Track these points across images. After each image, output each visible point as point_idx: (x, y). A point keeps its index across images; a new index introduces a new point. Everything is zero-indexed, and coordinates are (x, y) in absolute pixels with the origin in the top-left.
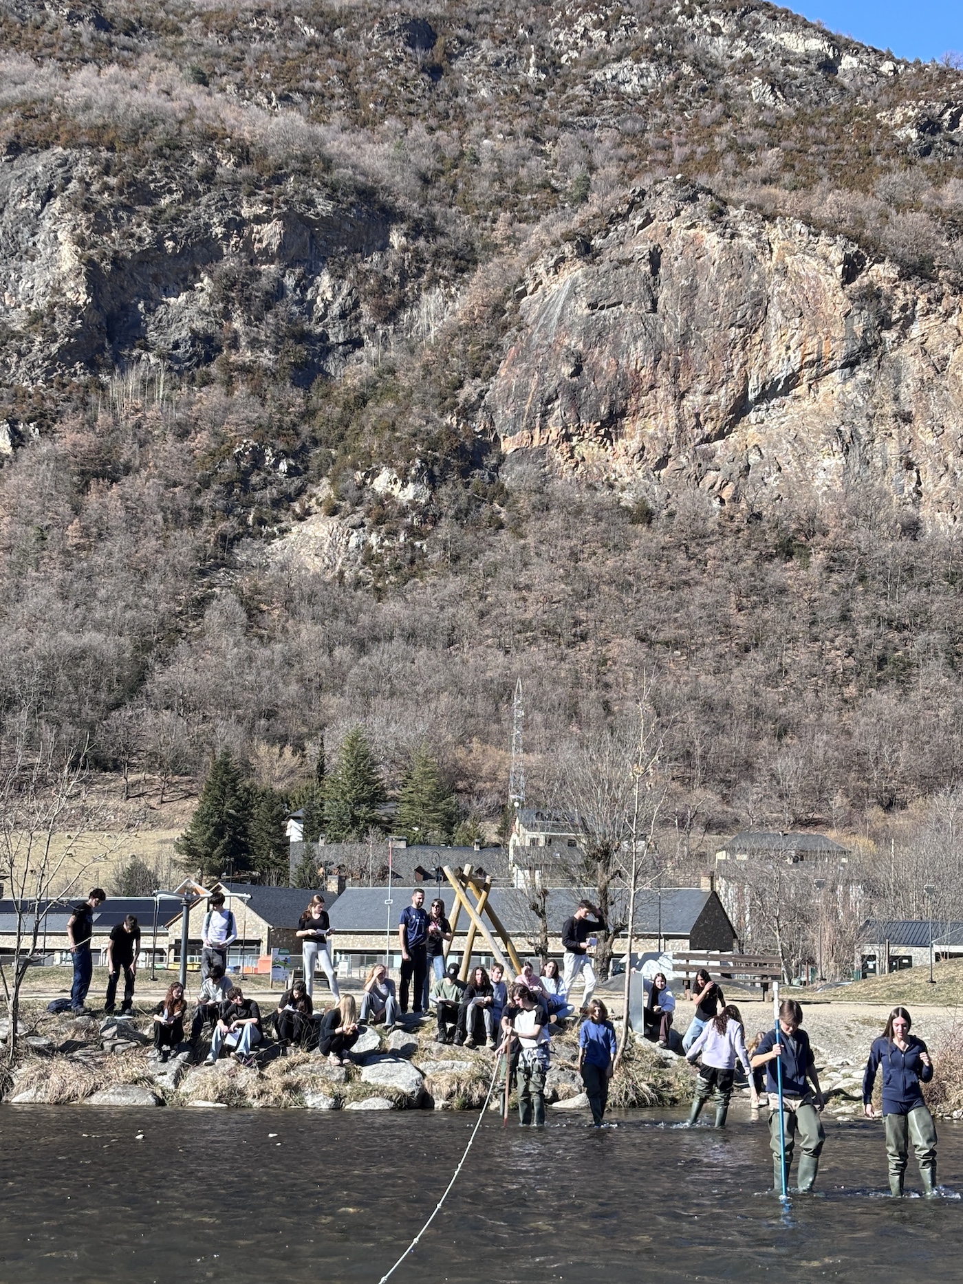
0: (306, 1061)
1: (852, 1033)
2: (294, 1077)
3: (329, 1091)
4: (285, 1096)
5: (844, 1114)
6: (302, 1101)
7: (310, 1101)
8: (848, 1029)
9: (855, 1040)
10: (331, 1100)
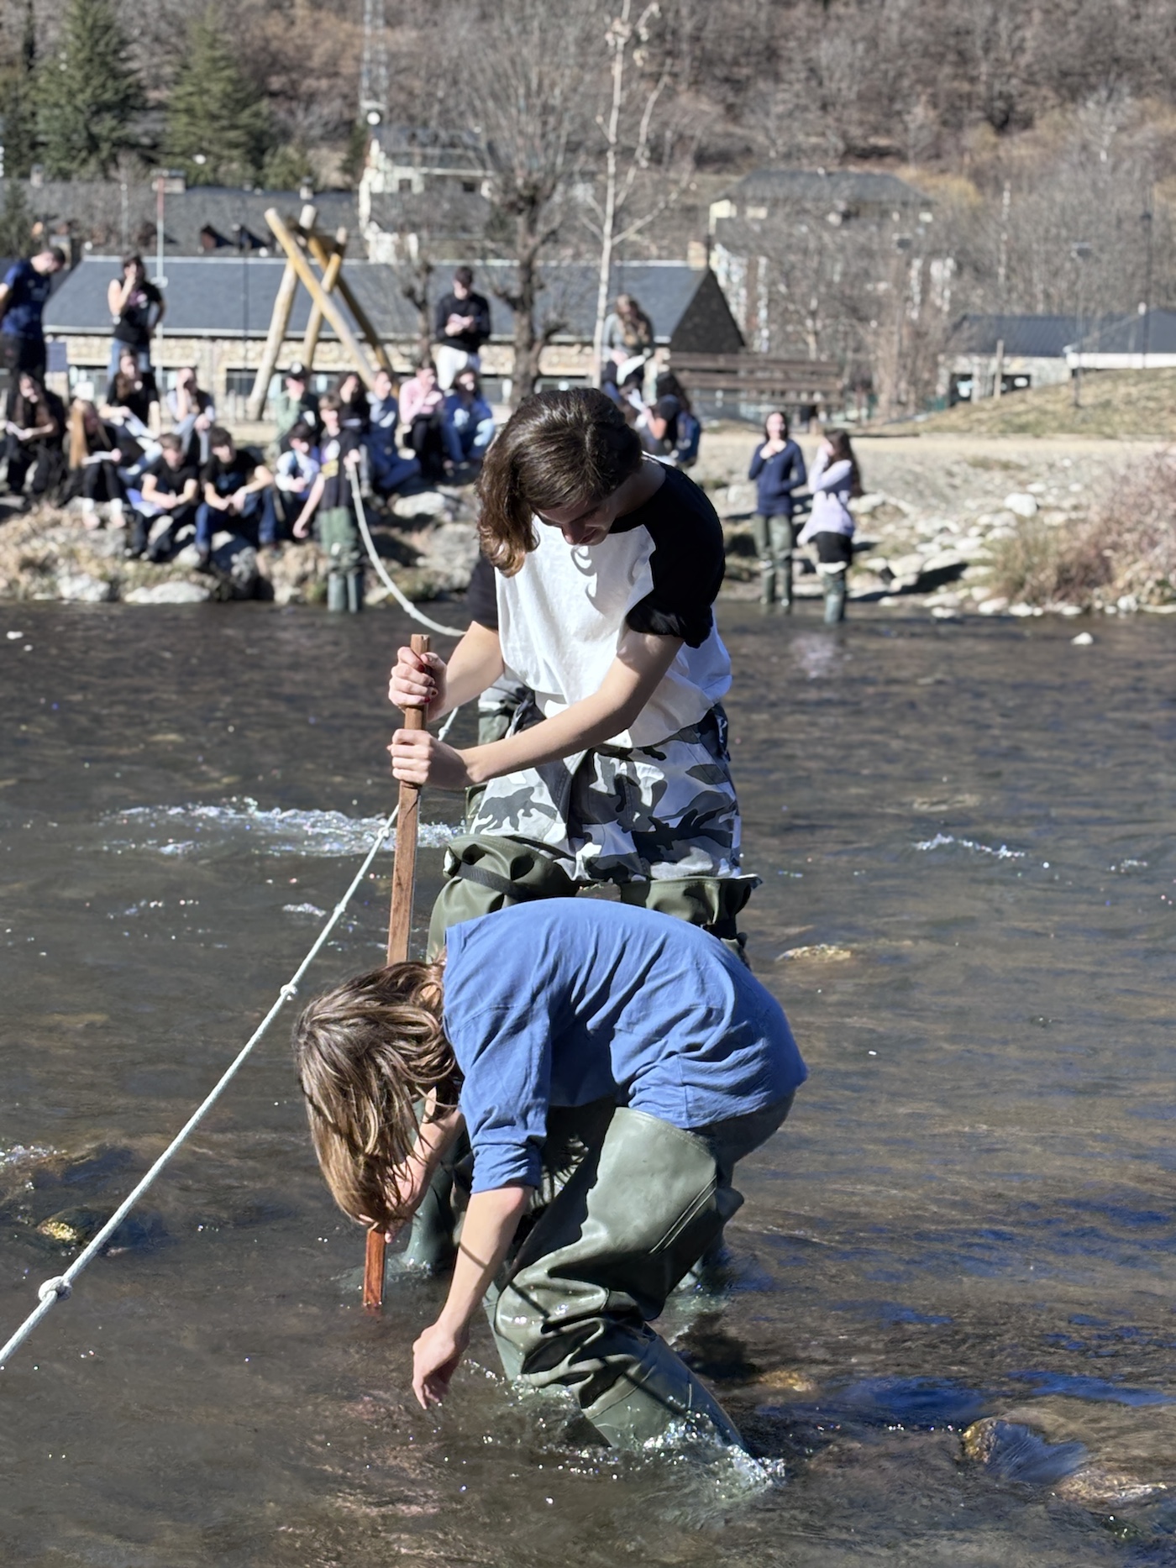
0: (56, 523)
2: (38, 548)
4: (25, 579)
6: (53, 587)
7: (68, 588)
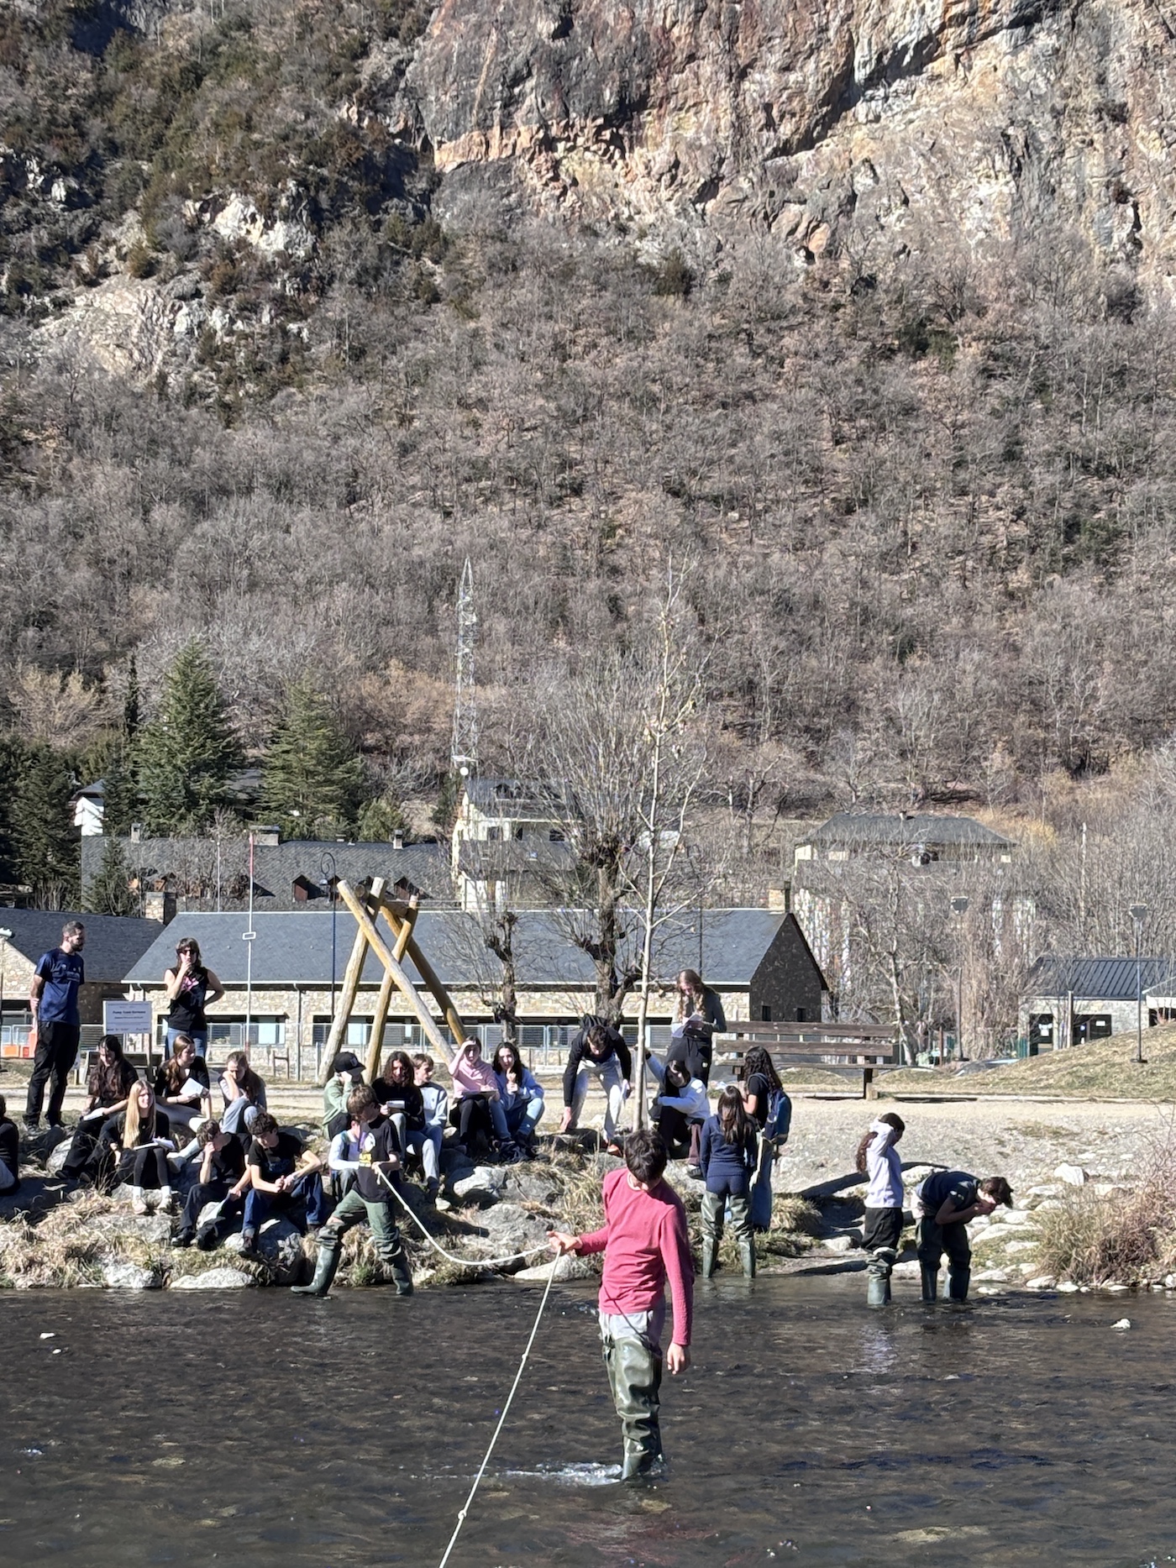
0: (105, 1210)
1: (1007, 1150)
2: (84, 1237)
3: (142, 1259)
4: (70, 1268)
5: (990, 1282)
6: (97, 1277)
7: (112, 1276)
8: (1001, 1143)
9: (1011, 1162)
10: (148, 1274)
